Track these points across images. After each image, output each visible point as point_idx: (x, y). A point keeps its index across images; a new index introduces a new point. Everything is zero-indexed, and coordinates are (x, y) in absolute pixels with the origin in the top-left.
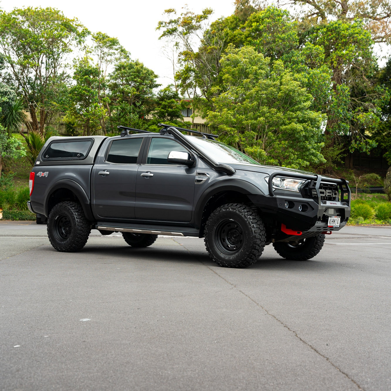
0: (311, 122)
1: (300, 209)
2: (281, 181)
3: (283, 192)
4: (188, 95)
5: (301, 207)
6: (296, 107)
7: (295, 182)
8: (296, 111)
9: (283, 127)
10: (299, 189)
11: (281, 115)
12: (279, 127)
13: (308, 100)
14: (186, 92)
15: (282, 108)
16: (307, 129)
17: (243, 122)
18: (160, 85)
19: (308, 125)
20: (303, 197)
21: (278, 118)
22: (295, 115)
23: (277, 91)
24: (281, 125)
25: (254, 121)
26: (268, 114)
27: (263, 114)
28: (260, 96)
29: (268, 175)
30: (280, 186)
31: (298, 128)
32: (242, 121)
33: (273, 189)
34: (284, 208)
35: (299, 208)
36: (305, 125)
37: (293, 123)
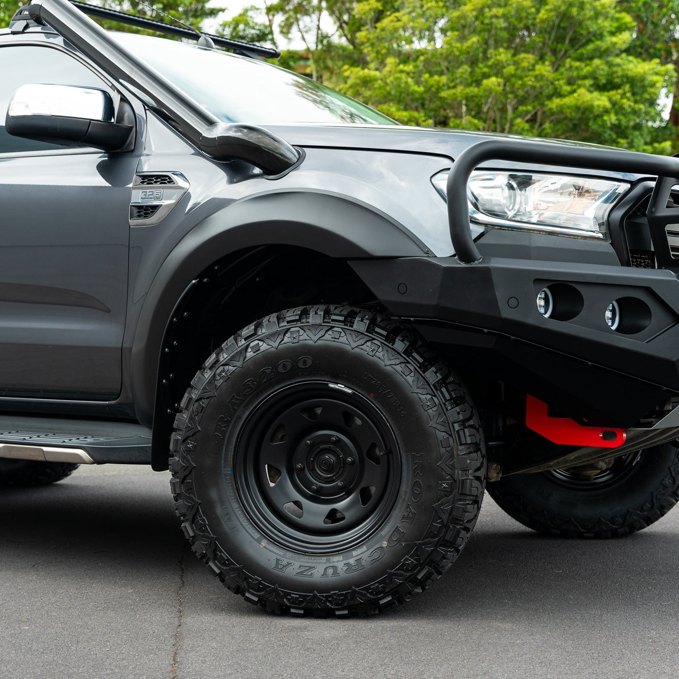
0: (632, 86)
1: (613, 319)
2: (511, 187)
3: (522, 240)
4: (299, 34)
5: (613, 311)
6: (590, 47)
7: (581, 192)
8: (591, 58)
9: (555, 103)
10: (600, 225)
11: (545, 69)
12: (542, 105)
13: (620, 29)
14: (294, 29)
15: (549, 54)
16: (622, 108)
17: (443, 94)
18: (223, 10)
19: (623, 95)
20: (626, 263)
21: (539, 78)
22: (586, 70)
23: (533, 7)
24: (550, 97)
25: (473, 90)
26: (510, 69)
27: (497, 70)
28: (487, 21)
29: (446, 163)
30: (510, 214)
31: (596, 103)
32: (439, 89)
33: (472, 227)
34: (530, 321)
35: (608, 314)
36: (615, 95)
37: (582, 91)
